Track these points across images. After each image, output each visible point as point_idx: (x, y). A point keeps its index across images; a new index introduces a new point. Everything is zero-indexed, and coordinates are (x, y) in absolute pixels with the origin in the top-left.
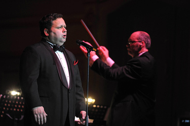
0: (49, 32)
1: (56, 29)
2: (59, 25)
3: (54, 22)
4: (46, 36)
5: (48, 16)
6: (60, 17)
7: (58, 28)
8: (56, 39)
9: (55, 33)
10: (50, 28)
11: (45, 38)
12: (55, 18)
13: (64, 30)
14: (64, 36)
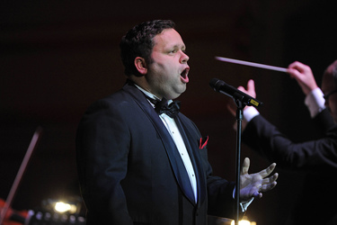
0: (148, 63)
1: (165, 56)
2: (170, 46)
3: (156, 38)
4: (139, 75)
5: (140, 28)
7: (168, 52)
8: (163, 78)
9: (161, 65)
10: (150, 53)
12: (158, 30)
13: (182, 57)
14: (183, 74)
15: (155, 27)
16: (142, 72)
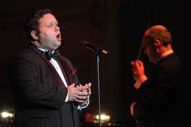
0: (38, 34)
1: (45, 28)
2: (48, 23)
3: (41, 20)
4: (35, 40)
5: (32, 16)
6: (48, 12)
7: (48, 27)
8: (47, 40)
10: (39, 28)
11: (33, 42)
13: (56, 28)
14: (58, 37)
15: (40, 14)
16: (35, 38)
